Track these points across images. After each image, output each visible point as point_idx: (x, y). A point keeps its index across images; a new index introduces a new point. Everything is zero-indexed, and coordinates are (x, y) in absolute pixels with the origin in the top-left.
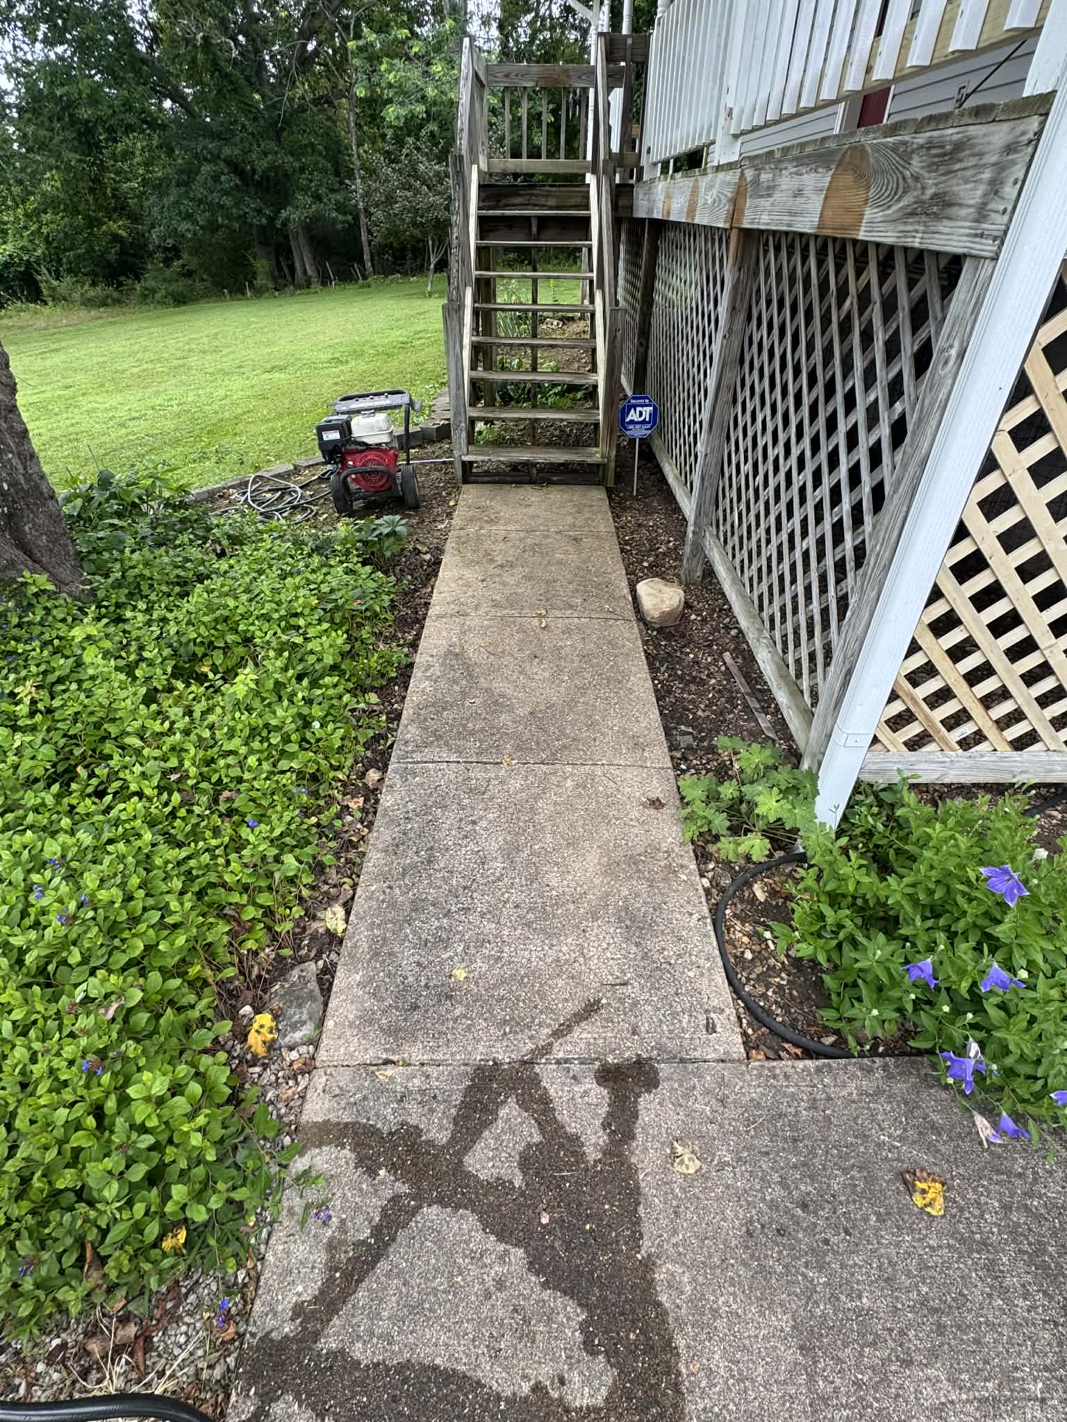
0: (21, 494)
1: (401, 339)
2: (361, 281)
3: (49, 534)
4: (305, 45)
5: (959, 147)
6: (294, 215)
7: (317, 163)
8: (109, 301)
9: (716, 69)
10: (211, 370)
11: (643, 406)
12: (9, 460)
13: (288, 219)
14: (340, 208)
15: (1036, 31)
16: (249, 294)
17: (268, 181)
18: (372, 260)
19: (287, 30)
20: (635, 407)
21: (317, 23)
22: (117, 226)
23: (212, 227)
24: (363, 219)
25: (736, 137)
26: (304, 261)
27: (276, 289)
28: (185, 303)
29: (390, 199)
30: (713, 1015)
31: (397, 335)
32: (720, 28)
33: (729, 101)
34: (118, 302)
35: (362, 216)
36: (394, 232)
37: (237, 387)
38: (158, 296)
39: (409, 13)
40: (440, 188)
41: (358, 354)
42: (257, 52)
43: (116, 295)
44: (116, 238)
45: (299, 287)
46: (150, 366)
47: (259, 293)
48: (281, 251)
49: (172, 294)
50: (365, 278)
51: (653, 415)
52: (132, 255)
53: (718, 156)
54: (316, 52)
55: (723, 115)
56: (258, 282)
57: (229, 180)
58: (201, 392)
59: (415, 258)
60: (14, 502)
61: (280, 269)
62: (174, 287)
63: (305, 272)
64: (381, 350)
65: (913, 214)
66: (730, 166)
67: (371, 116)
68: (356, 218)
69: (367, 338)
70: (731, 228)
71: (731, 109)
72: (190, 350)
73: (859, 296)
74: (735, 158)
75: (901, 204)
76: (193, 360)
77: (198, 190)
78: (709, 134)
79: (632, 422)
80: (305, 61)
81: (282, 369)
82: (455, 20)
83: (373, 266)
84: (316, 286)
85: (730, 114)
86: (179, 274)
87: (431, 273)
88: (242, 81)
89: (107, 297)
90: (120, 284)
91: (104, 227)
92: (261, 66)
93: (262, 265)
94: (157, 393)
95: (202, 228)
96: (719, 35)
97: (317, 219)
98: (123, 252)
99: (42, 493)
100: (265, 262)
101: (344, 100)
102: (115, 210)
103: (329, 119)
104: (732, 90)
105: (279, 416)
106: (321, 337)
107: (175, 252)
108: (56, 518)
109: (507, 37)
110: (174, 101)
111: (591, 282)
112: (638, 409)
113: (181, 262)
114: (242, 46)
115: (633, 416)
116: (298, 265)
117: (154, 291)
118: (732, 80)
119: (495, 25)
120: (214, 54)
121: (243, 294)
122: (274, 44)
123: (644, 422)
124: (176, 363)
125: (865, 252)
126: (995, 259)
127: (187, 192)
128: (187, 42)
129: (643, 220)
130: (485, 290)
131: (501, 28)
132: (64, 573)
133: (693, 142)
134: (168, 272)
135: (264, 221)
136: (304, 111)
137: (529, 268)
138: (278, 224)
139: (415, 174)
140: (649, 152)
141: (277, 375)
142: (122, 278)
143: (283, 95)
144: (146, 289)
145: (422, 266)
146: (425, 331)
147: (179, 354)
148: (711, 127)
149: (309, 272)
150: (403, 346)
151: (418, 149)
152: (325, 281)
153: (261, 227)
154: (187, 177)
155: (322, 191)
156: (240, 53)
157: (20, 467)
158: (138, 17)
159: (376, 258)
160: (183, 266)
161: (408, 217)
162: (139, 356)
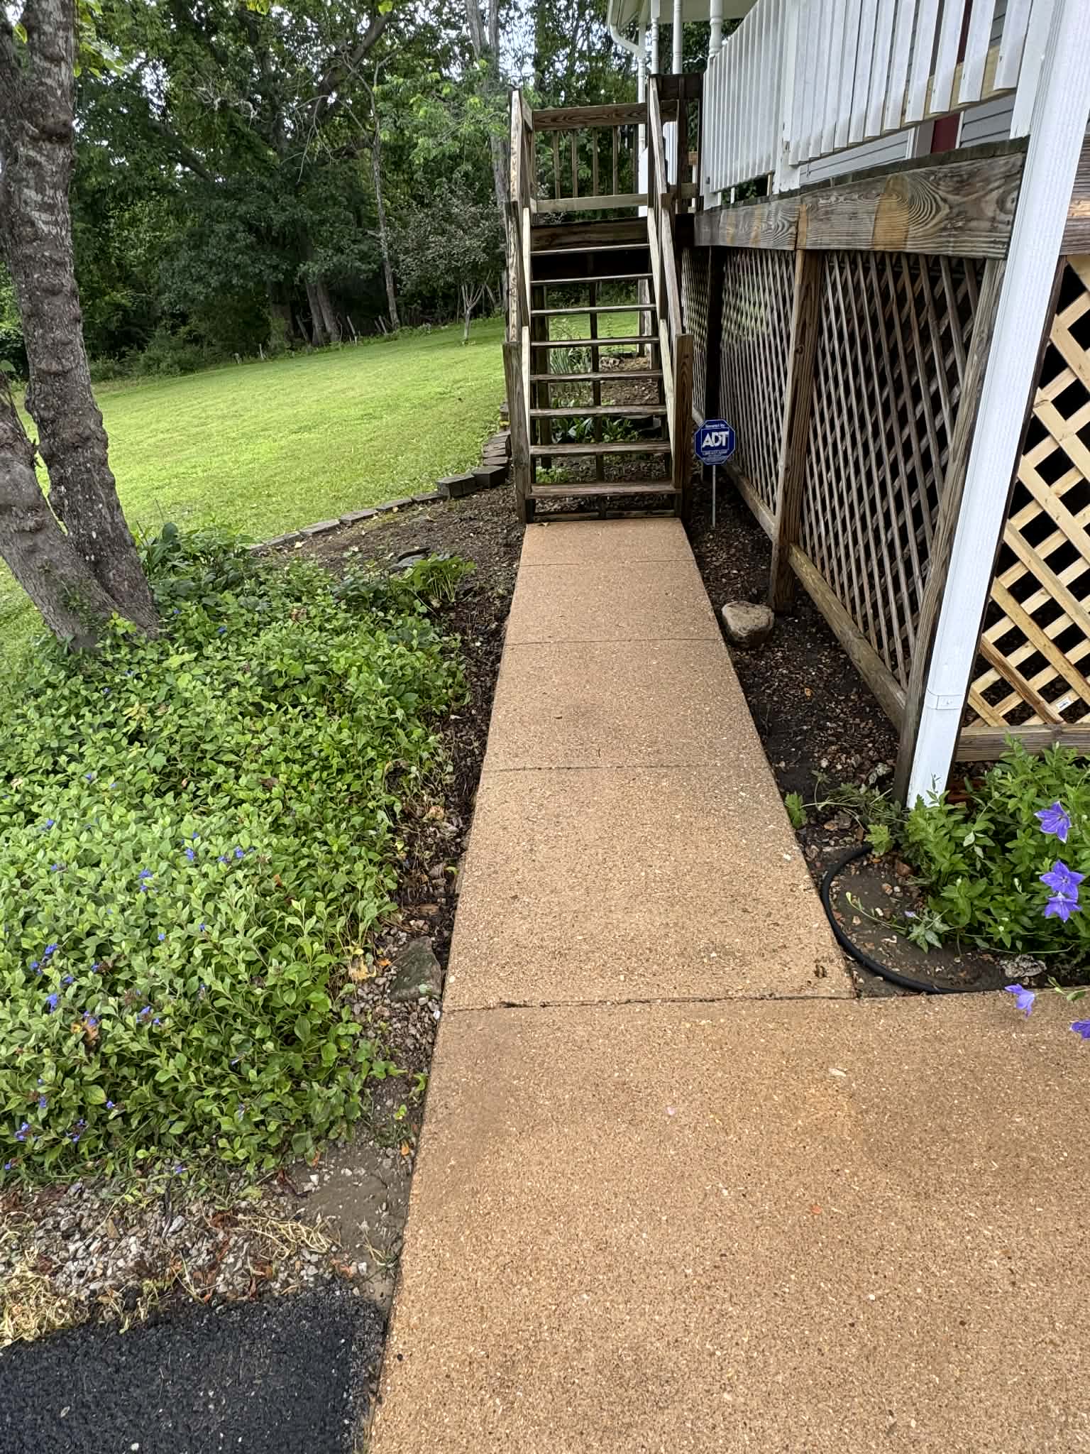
0: (108, 542)
1: (439, 390)
2: (386, 334)
3: (130, 580)
4: (325, 100)
5: (972, 175)
6: (312, 268)
7: (337, 216)
8: (111, 374)
9: (771, 109)
10: (234, 435)
11: (718, 431)
12: (100, 510)
13: (306, 274)
14: (364, 257)
15: (1013, 91)
16: (262, 356)
17: (284, 238)
18: (398, 311)
19: (307, 86)
20: (710, 432)
21: (338, 77)
22: (122, 296)
23: (226, 287)
24: (388, 269)
25: (795, 167)
26: (323, 317)
27: (292, 349)
28: (192, 371)
29: (422, 246)
30: (822, 964)
31: (434, 388)
32: (773, 71)
33: (786, 135)
34: (119, 374)
35: (387, 267)
36: (424, 281)
37: (263, 449)
38: (163, 365)
39: (436, 57)
40: (477, 231)
41: (392, 408)
42: (275, 109)
43: (117, 367)
44: (118, 307)
45: (318, 345)
46: (167, 436)
47: (273, 355)
48: (298, 309)
49: (179, 362)
50: (390, 330)
51: (730, 439)
52: (136, 325)
53: (779, 185)
54: (337, 105)
55: (780, 149)
56: (273, 342)
57: (244, 239)
58: (226, 458)
59: (446, 305)
60: (101, 549)
61: (296, 327)
62: (181, 354)
63: (324, 329)
64: (416, 402)
65: (945, 229)
66: (791, 194)
67: (394, 163)
68: (382, 267)
69: (401, 391)
70: (796, 250)
71: (788, 143)
72: (207, 417)
73: (915, 300)
74: (796, 186)
75: (934, 222)
76: (214, 426)
77: (212, 252)
78: (768, 163)
79: (708, 448)
80: (326, 114)
81: (308, 429)
82: (487, 60)
83: (399, 317)
84: (336, 342)
85: (787, 146)
86: (186, 341)
87: (467, 319)
88: (258, 141)
89: (108, 370)
90: (123, 355)
91: (107, 298)
92: (280, 124)
93: (278, 323)
94: (179, 462)
95: (214, 289)
96: (772, 78)
97: (337, 271)
98: (125, 321)
99: (125, 541)
100: (283, 321)
101: (366, 150)
102: (119, 279)
103: (351, 169)
104: (788, 126)
105: (315, 474)
106: (351, 393)
107: (183, 318)
108: (135, 563)
109: (543, 72)
110: (184, 165)
111: (654, 313)
112: (714, 434)
113: (188, 328)
114: (259, 105)
115: (709, 441)
116: (316, 323)
117: (158, 361)
118: (787, 117)
119: (529, 61)
120: (232, 117)
121: (256, 356)
122: (292, 100)
123: (721, 447)
124: (194, 430)
125: (917, 262)
126: (1005, 259)
127: (198, 255)
128: (204, 107)
129: (707, 248)
130: (539, 329)
131: (536, 64)
132: (144, 617)
133: (753, 171)
134: (174, 339)
135: (281, 277)
136: (325, 163)
137: (586, 303)
138: (297, 281)
139: (449, 218)
140: (708, 182)
141: (306, 435)
142: (124, 349)
143: (303, 150)
144: (150, 359)
145: (454, 313)
146: (466, 380)
147: (196, 422)
148: (771, 158)
149: (329, 329)
150: (442, 397)
151: (452, 192)
152: (346, 336)
153: (278, 284)
154: (198, 240)
155: (344, 243)
156: (259, 114)
157: (108, 516)
158: (151, 87)
159: (403, 309)
160: (190, 332)
161: (442, 264)
162: (153, 426)
